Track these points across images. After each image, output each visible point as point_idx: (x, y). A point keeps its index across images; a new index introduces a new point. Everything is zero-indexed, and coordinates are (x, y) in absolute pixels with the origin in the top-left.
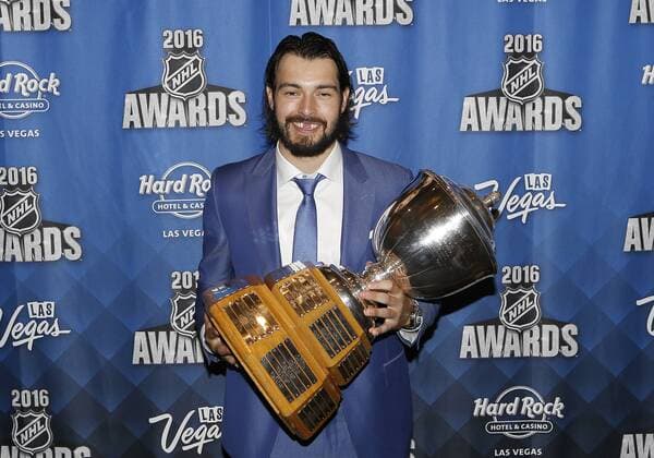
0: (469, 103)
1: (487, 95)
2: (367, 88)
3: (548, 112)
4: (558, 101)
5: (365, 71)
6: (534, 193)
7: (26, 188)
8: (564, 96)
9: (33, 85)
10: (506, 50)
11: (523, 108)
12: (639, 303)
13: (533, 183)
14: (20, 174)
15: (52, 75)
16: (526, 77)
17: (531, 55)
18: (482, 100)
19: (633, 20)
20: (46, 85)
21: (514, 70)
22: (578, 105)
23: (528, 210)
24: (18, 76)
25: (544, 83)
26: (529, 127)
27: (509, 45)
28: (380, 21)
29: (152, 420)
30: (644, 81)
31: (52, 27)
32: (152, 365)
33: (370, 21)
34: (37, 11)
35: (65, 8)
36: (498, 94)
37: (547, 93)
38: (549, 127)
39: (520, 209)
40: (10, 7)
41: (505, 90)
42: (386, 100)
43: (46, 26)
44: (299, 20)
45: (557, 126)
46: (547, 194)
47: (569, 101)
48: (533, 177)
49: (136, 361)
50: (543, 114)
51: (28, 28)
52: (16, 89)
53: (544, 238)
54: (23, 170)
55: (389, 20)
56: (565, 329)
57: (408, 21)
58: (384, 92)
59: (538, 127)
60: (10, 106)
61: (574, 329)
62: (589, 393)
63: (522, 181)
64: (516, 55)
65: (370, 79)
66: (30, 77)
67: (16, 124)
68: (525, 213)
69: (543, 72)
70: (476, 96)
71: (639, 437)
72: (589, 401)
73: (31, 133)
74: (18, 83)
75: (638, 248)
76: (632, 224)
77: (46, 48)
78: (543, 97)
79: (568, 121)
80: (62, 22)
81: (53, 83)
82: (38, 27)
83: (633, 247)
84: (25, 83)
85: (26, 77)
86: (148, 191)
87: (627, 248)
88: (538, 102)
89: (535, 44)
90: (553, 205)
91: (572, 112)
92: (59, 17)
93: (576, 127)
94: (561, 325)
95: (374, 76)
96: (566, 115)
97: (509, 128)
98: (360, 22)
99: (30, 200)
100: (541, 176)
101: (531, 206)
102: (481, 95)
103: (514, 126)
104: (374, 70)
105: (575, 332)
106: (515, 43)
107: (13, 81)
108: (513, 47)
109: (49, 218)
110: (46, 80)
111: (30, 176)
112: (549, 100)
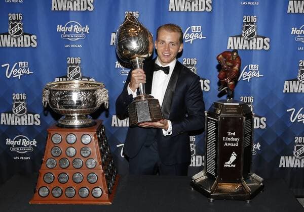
0: (230, 39)
1: (237, 37)
2: (195, 33)
3: (258, 43)
4: (262, 39)
5: (194, 27)
6: (252, 71)
7: (77, 65)
8: (264, 38)
9: (80, 29)
10: (244, 21)
11: (249, 41)
12: (288, 111)
13: (252, 68)
14: (75, 60)
15: (87, 26)
16: (251, 31)
17: (252, 23)
18: (235, 38)
19: (289, 12)
20: (84, 30)
21: (247, 28)
22: (269, 41)
23: (250, 77)
24: (75, 26)
25: (257, 33)
26: (251, 48)
27: (245, 19)
28: (200, 10)
29: (118, 146)
30: (292, 33)
31: (87, 10)
32: (118, 127)
33: (197, 10)
34: (82, 4)
35: (92, 3)
36: (241, 36)
37: (258, 36)
38: (258, 48)
39: (247, 77)
40: (73, 2)
41: (243, 35)
42: (201, 37)
43: (85, 9)
44: (172, 9)
45: (261, 48)
46: (257, 72)
47: (265, 39)
48: (252, 65)
49: (113, 125)
50: (256, 44)
51: (79, 10)
52: (74, 31)
53: (255, 87)
54: (76, 59)
55: (203, 10)
56: (262, 119)
57: (210, 10)
58: (201, 35)
59: (254, 48)
60: (72, 36)
61: (265, 119)
62: (270, 141)
63: (248, 67)
64: (247, 23)
65: (196, 30)
66: (79, 27)
67: (74, 43)
68: (249, 78)
69: (256, 29)
70: (233, 37)
71: (287, 157)
72: (269, 144)
73: (79, 46)
74: (75, 28)
75: (288, 92)
76: (286, 83)
77: (85, 17)
78: (256, 38)
79: (265, 47)
80: (91, 8)
81: (87, 29)
82: (82, 9)
83: (286, 91)
84: (77, 29)
85: (78, 27)
86: (118, 67)
87: (284, 91)
88: (255, 39)
89: (254, 19)
90: (259, 76)
91: (266, 43)
92: (89, 6)
93: (268, 49)
94: (260, 117)
95: (198, 29)
96: (264, 44)
97: (244, 48)
98: (193, 10)
99: (78, 69)
100: (255, 66)
101: (251, 76)
102: (235, 37)
103: (246, 48)
104: (198, 27)
105: (265, 120)
106: (247, 19)
107: (73, 28)
108: (246, 20)
109: (84, 75)
110: (84, 28)
111: (78, 61)
112: (258, 39)
